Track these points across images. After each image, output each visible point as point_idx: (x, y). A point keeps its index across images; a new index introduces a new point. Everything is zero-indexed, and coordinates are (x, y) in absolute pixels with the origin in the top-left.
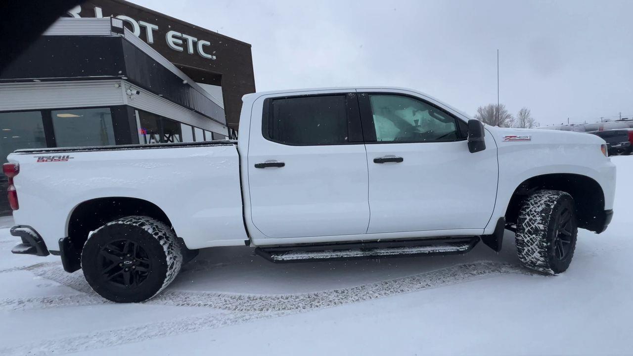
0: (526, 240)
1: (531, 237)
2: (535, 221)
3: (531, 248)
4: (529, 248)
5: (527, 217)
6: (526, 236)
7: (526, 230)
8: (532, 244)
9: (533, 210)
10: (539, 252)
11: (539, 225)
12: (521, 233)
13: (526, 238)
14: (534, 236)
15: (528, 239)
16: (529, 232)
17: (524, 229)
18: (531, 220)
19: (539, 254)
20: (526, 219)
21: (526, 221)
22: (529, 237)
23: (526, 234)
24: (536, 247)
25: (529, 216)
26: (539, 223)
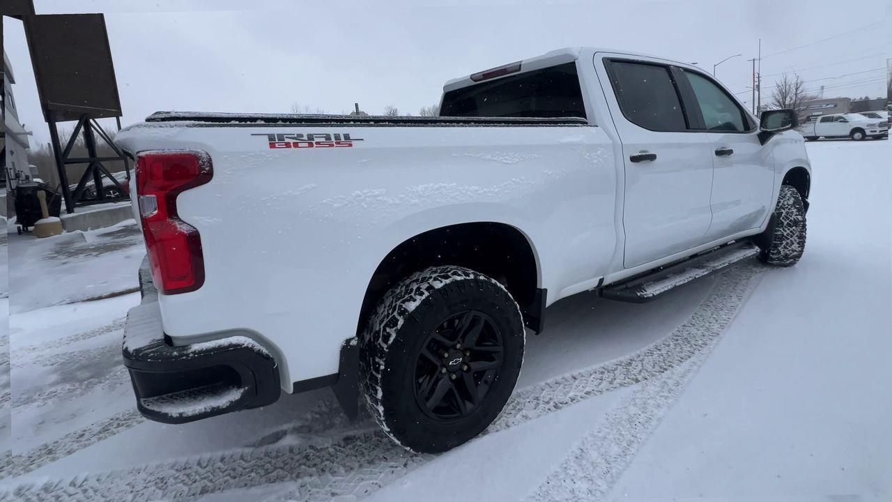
0: (785, 234)
1: (791, 229)
2: (792, 213)
3: (791, 241)
4: (789, 241)
5: (783, 211)
6: (786, 229)
7: (785, 223)
8: (791, 237)
9: (785, 203)
10: (798, 243)
11: (798, 217)
12: (779, 227)
13: (785, 231)
14: (794, 228)
15: (788, 232)
16: (789, 225)
17: (782, 223)
18: (787, 213)
19: (798, 245)
20: (782, 213)
21: (783, 215)
22: (789, 229)
23: (786, 227)
24: (796, 238)
25: (784, 209)
26: (796, 215)
